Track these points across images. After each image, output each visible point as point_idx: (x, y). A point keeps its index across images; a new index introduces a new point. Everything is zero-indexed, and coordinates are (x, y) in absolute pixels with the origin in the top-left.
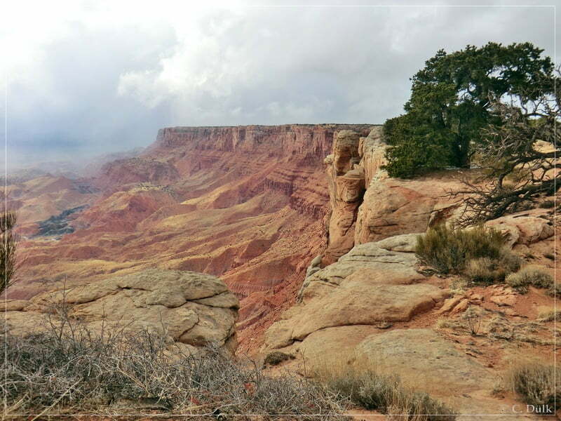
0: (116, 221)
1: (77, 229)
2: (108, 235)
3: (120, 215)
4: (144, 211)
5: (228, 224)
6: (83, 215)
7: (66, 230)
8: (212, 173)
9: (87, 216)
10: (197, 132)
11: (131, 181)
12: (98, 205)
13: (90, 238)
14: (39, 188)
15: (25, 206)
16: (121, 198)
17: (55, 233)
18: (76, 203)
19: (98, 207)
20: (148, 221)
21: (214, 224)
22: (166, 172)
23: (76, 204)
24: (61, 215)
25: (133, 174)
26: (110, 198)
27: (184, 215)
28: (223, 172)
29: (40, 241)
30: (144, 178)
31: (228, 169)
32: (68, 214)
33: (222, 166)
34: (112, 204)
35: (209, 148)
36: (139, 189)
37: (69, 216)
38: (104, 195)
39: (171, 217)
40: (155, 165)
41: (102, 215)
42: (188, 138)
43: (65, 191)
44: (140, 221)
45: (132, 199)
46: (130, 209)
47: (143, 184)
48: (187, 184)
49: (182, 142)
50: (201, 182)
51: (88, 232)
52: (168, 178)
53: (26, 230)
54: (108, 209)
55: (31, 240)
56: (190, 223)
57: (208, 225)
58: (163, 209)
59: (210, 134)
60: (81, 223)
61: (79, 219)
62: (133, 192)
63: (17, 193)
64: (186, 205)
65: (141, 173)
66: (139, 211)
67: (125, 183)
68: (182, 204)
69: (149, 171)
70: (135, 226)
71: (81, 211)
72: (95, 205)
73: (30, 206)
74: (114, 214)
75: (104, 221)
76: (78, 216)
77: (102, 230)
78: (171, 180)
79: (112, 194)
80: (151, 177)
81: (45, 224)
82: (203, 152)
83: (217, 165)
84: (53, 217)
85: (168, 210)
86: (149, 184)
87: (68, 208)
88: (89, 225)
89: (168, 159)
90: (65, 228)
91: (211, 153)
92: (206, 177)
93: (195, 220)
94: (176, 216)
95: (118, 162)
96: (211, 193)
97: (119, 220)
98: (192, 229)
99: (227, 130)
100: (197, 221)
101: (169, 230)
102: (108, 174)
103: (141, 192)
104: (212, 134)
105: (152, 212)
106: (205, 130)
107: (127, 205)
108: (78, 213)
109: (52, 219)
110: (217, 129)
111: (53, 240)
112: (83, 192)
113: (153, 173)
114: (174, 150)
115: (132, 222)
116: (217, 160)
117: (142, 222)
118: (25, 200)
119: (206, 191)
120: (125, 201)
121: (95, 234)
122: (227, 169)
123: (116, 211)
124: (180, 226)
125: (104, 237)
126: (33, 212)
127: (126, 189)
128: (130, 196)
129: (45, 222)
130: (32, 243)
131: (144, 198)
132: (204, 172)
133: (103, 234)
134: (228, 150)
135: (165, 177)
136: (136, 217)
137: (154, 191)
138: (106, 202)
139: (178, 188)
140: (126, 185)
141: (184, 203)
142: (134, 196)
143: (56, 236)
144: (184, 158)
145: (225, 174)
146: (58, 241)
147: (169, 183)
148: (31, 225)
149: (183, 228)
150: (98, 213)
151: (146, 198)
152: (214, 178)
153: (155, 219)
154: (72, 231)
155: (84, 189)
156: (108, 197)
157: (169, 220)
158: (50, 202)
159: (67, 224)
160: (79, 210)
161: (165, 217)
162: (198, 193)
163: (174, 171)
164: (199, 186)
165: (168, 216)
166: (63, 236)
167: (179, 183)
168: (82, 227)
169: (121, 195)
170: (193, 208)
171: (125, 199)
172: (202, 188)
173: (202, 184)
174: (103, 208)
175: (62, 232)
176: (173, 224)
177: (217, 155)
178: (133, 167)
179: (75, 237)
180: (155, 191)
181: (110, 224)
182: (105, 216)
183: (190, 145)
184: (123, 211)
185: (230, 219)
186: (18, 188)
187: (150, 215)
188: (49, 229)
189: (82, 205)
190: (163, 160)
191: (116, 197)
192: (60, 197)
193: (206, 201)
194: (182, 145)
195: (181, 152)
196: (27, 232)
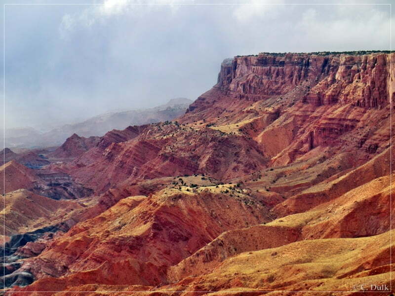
0: (122, 261)
1: (39, 276)
3: (131, 247)
4: (187, 239)
5: (373, 273)
6: (54, 245)
7: (17, 277)
8: (339, 156)
9: (62, 248)
10: (308, 64)
11: (161, 174)
12: (87, 225)
16: (137, 209)
18: (42, 219)
19: (86, 229)
20: (193, 263)
21: (341, 273)
22: (237, 154)
23: (41, 222)
24: (7, 245)
25: (165, 157)
26: (113, 209)
27: (274, 250)
28: (363, 154)
30: (189, 167)
31: (377, 146)
32: (23, 243)
33: (362, 142)
34: (117, 224)
35: (334, 100)
36: (176, 191)
37: (26, 247)
38: (102, 202)
39: (244, 256)
40: (213, 139)
41: (95, 246)
42: (286, 79)
43: (18, 194)
44: (176, 262)
45: (158, 212)
46: (155, 235)
47: (185, 179)
48: (282, 182)
49: (275, 87)
50: (314, 177)
51: (63, 285)
52: (241, 166)
54: (108, 233)
56: (286, 267)
57: (327, 273)
58: (226, 237)
59: (336, 68)
60: (50, 264)
61: (45, 255)
62: (161, 197)
64: (277, 228)
65: (183, 154)
66: (175, 239)
67: (147, 177)
68: (269, 224)
69: (198, 151)
70: (165, 272)
71: (51, 236)
72: (80, 225)
74: (119, 246)
75: (99, 260)
76: (42, 248)
77: (94, 281)
78: (246, 172)
79: (116, 201)
80: (203, 163)
82: (320, 109)
83: (351, 138)
85: (237, 238)
86: (198, 179)
87: (23, 230)
88: (65, 268)
89: (241, 124)
90: (14, 274)
91: (337, 111)
92: (325, 166)
93: (299, 262)
94: (255, 253)
95: (133, 130)
96: (337, 201)
97: (130, 259)
98: (290, 283)
99: (375, 60)
100: (300, 266)
101: (239, 285)
102: (110, 157)
103: (180, 197)
104: (341, 69)
105: (204, 242)
106: (326, 61)
107: (149, 225)
108: (45, 242)
110: (352, 58)
112: (57, 196)
113: (208, 157)
114: (255, 106)
115: (158, 263)
116: (353, 127)
117: (181, 265)
119: (324, 197)
120: (144, 217)
121: (79, 289)
122: (374, 149)
123: (124, 239)
124: (264, 276)
127: (148, 191)
128: (155, 205)
131: (185, 212)
132: (321, 156)
133: (96, 289)
134: (375, 105)
135: (235, 164)
136: (167, 253)
137: (208, 196)
138: (103, 219)
139: (262, 190)
140: (149, 182)
141: (274, 223)
142: (164, 207)
144: (277, 122)
145: (368, 158)
147: (243, 178)
149: (271, 279)
150: (87, 243)
151: (191, 211)
152: (342, 168)
153: (210, 257)
154: (29, 280)
155: (59, 189)
156: (108, 208)
157: (241, 261)
159: (18, 266)
160: (47, 234)
161: (230, 254)
162: (307, 202)
163: (254, 152)
164: (308, 185)
165: (238, 251)
166: (9, 290)
167: (263, 179)
168: (50, 271)
169: (136, 204)
170: (295, 234)
171: (145, 213)
172: (314, 190)
173: (314, 183)
174: (96, 232)
176: (248, 271)
177: (349, 118)
178: (165, 142)
180: (210, 195)
181: (111, 268)
182: (100, 250)
183: (291, 92)
184: (137, 238)
185: (377, 260)
187: (198, 248)
189: (53, 223)
190: (230, 128)
191: (125, 207)
192: (9, 207)
193: (324, 220)
194: (273, 93)
195: (270, 110)
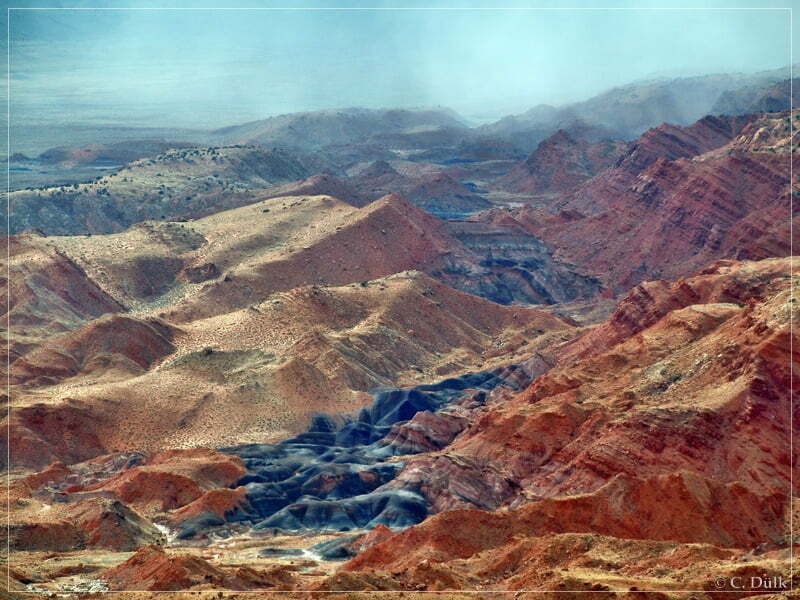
0: (663, 476)
1: (443, 503)
2: (612, 557)
3: (692, 440)
6: (486, 423)
7: (384, 501)
9: (506, 433)
12: (576, 374)
13: (512, 563)
14: (270, 256)
15: (183, 350)
16: (713, 339)
17: (323, 516)
18: (459, 353)
19: (573, 384)
23: (459, 360)
24: (365, 416)
26: (649, 336)
29: (241, 558)
32: (406, 414)
34: (655, 375)
37: (413, 424)
38: (620, 317)
41: (594, 433)
43: (399, 283)
45: (769, 350)
46: (757, 412)
51: (504, 530)
53: (174, 490)
54: (630, 400)
55: (194, 551)
60: (474, 472)
61: (461, 449)
62: (779, 310)
63: (152, 277)
67: (745, 256)
70: (780, 513)
71: (482, 398)
72: (558, 375)
73: (209, 352)
74: (657, 435)
75: (602, 469)
76: (454, 430)
77: (585, 524)
79: (659, 315)
81: (274, 465)
84: (322, 424)
87: (410, 380)
88: (513, 486)
90: (377, 494)
95: (717, 126)
97: (685, 472)
102: (650, 198)
107: (741, 383)
108: (464, 413)
109: (320, 434)
111: (308, 555)
112: (503, 294)
115: (761, 490)
118: (189, 318)
120: (730, 362)
121: (543, 543)
123: (672, 416)
125: (591, 564)
126: (220, 390)
128: (761, 330)
129: (279, 451)
130: (195, 564)
133: (588, 546)
136: (788, 462)
138: (619, 361)
140: (751, 267)
142: (785, 336)
143: (328, 536)
146: (333, 567)
148: (203, 460)
150: (572, 422)
154: (416, 511)
155: (511, 276)
156: (636, 330)
158: (320, 341)
159: (391, 474)
160: (471, 393)
166: (364, 535)
168: (471, 491)
169: (710, 324)
171: (733, 351)
174: (599, 395)
175: (359, 516)
179: (425, 552)
181: (634, 492)
182: (605, 444)
184: (709, 417)
186: (162, 251)
188: (294, 493)
189: (488, 366)
191: (681, 333)
192: (375, 316)
196: (174, 501)
